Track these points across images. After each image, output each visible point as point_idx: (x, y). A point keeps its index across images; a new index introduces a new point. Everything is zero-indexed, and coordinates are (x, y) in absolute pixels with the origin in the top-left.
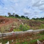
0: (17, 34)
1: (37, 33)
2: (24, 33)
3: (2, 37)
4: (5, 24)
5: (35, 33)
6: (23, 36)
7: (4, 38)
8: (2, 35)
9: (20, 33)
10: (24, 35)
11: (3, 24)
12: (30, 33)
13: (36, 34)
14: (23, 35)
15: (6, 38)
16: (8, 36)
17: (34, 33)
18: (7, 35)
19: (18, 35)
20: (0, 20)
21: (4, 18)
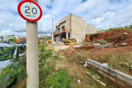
4: (124, 48)
11: (118, 48)
18: (119, 77)
20: (115, 40)
21: (125, 33)
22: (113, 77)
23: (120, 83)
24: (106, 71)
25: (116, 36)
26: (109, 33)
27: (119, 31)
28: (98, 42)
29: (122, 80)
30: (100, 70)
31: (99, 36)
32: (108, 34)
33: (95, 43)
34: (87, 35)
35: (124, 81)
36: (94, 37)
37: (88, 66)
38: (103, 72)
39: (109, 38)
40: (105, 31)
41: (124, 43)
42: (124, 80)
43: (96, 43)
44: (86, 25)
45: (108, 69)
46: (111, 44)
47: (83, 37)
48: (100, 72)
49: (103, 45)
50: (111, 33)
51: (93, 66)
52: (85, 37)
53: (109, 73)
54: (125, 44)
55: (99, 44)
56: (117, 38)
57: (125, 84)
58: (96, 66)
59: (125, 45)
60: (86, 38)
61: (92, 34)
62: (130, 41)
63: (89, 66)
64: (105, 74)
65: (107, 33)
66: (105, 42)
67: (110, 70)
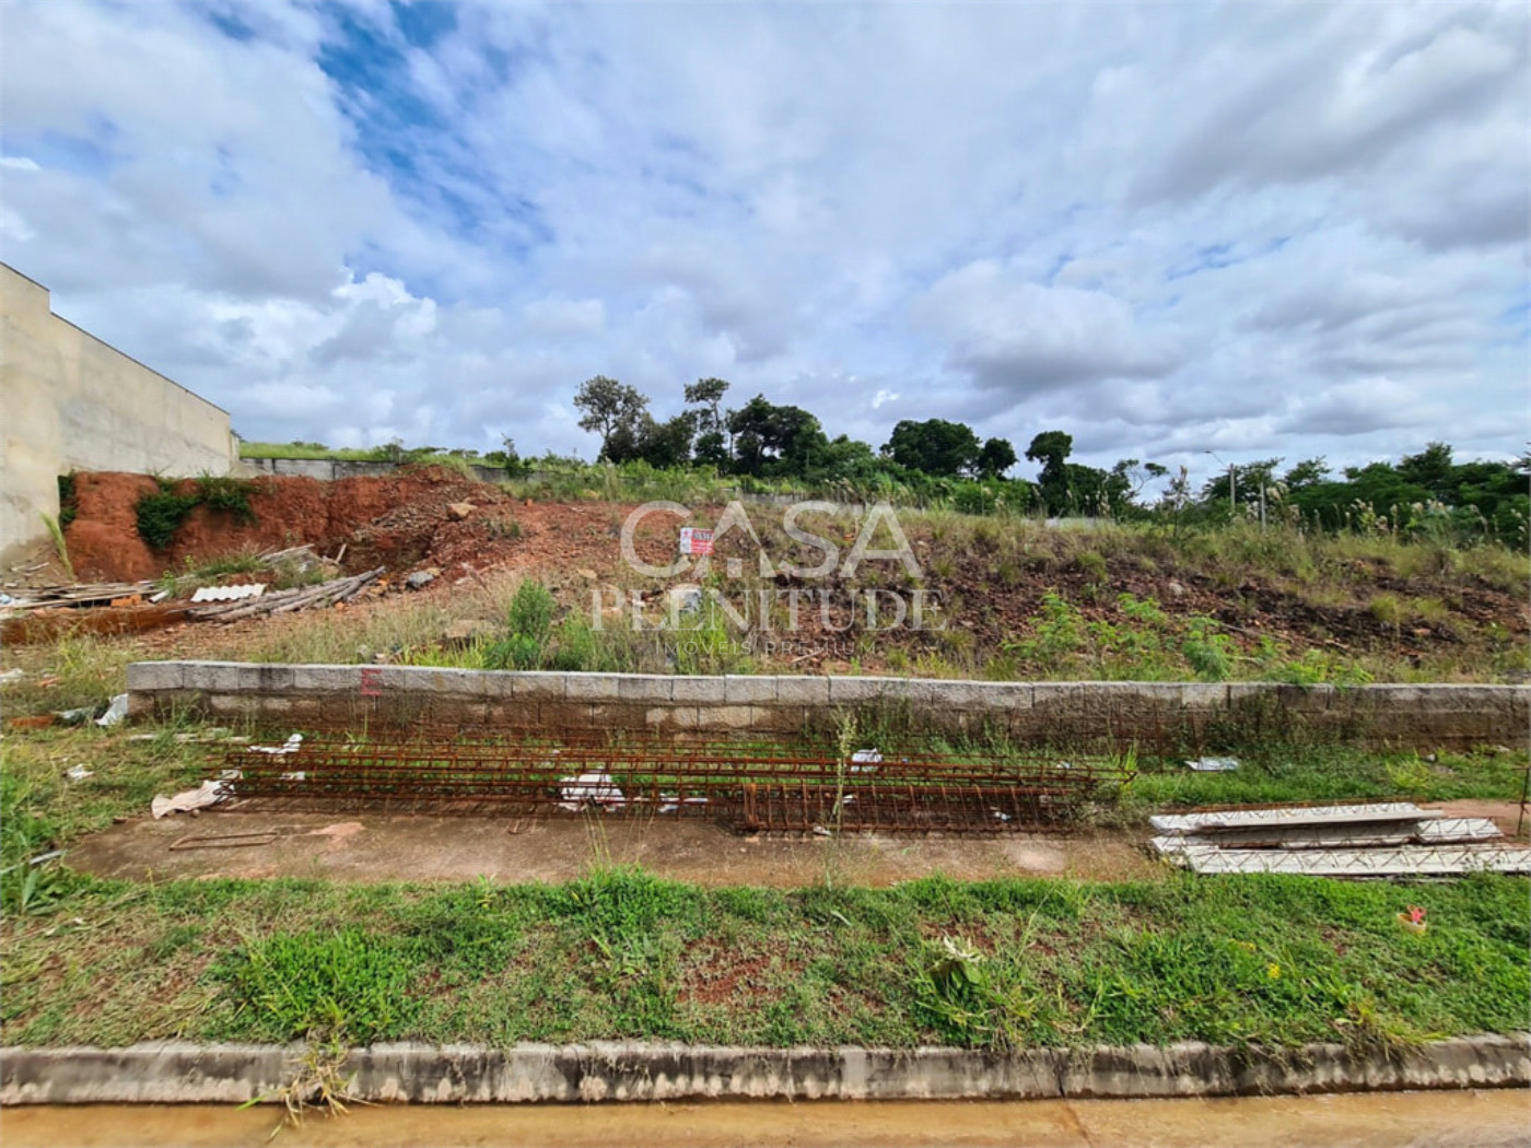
0: (410, 684)
1: (705, 718)
2: (493, 690)
3: (264, 693)
5: (684, 717)
6: (487, 720)
7: (275, 704)
8: (264, 673)
9: (436, 677)
10: (498, 711)
11: (385, 603)
12: (594, 705)
13: (694, 730)
14: (481, 710)
15: (294, 712)
16: (316, 694)
17: (656, 716)
18: (303, 682)
19: (420, 696)
20: (405, 550)
21: (462, 508)
22: (280, 695)
23: (304, 703)
24: (253, 682)
25: (410, 519)
26: (364, 495)
27: (434, 484)
28: (242, 574)
29: (311, 690)
30: (225, 693)
31: (257, 509)
32: (352, 497)
33: (219, 577)
34: (97, 480)
35: (316, 689)
36: (199, 513)
37: (140, 705)
38: (240, 693)
39: (359, 535)
40: (332, 459)
41: (424, 568)
42: (317, 684)
43: (219, 582)
44: (69, 346)
45: (263, 670)
46: (354, 581)
47: (20, 502)
48: (222, 707)
49: (295, 591)
50: (375, 488)
51: (182, 688)
52: (50, 507)
53: (267, 683)
54: (430, 577)
55: (258, 589)
56: (418, 540)
57: (319, 697)
58: (200, 685)
59: (427, 583)
60: (65, 521)
61: (172, 472)
62: (454, 559)
63: (151, 702)
64: (250, 698)
65: (348, 484)
66: (328, 566)
67: (270, 670)
